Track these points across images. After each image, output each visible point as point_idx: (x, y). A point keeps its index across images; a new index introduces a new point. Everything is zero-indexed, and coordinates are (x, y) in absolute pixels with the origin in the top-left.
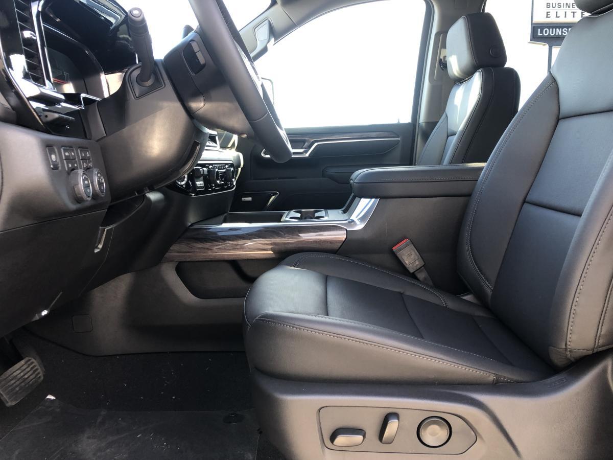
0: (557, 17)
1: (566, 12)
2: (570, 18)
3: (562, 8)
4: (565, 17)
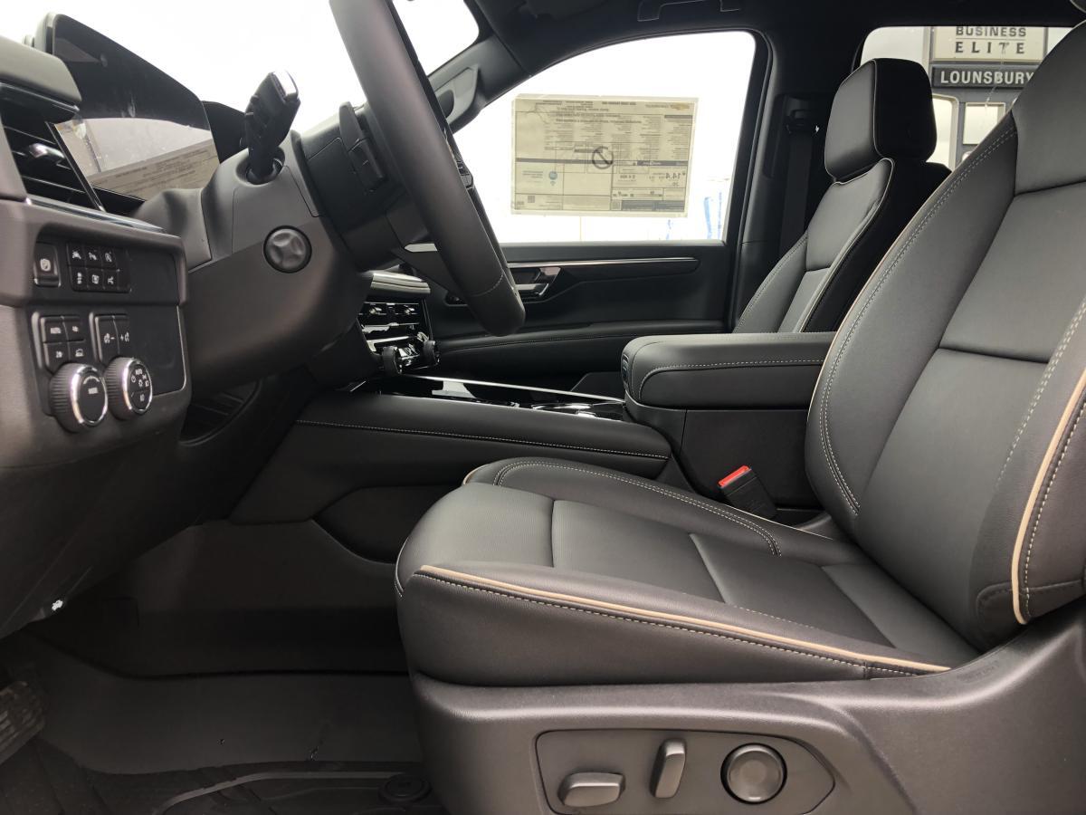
0: (974, 51)
1: (990, 44)
2: (996, 54)
3: (983, 36)
4: (989, 51)
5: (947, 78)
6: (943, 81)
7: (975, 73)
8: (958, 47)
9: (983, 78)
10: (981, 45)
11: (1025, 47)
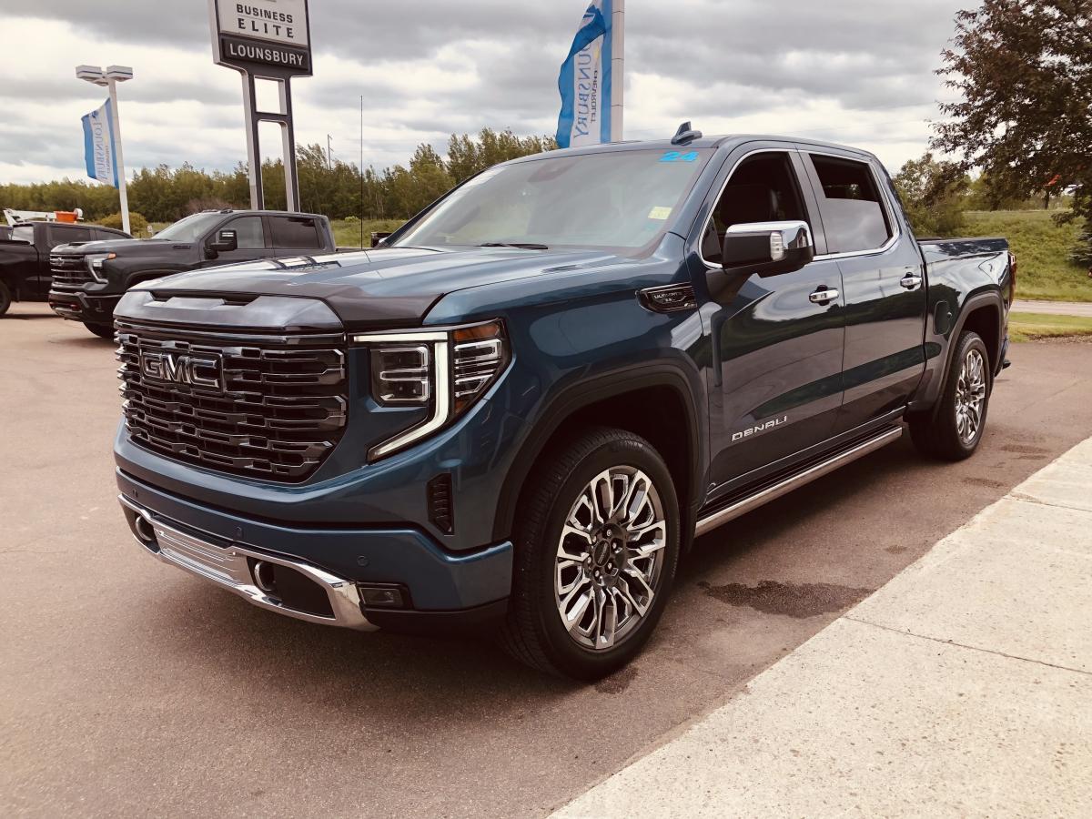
0: (254, 29)
1: (266, 25)
2: (271, 35)
3: (259, 16)
4: (266, 32)
5: (235, 50)
6: (232, 53)
7: (258, 50)
8: (240, 24)
9: (264, 55)
10: (260, 25)
11: (293, 33)
